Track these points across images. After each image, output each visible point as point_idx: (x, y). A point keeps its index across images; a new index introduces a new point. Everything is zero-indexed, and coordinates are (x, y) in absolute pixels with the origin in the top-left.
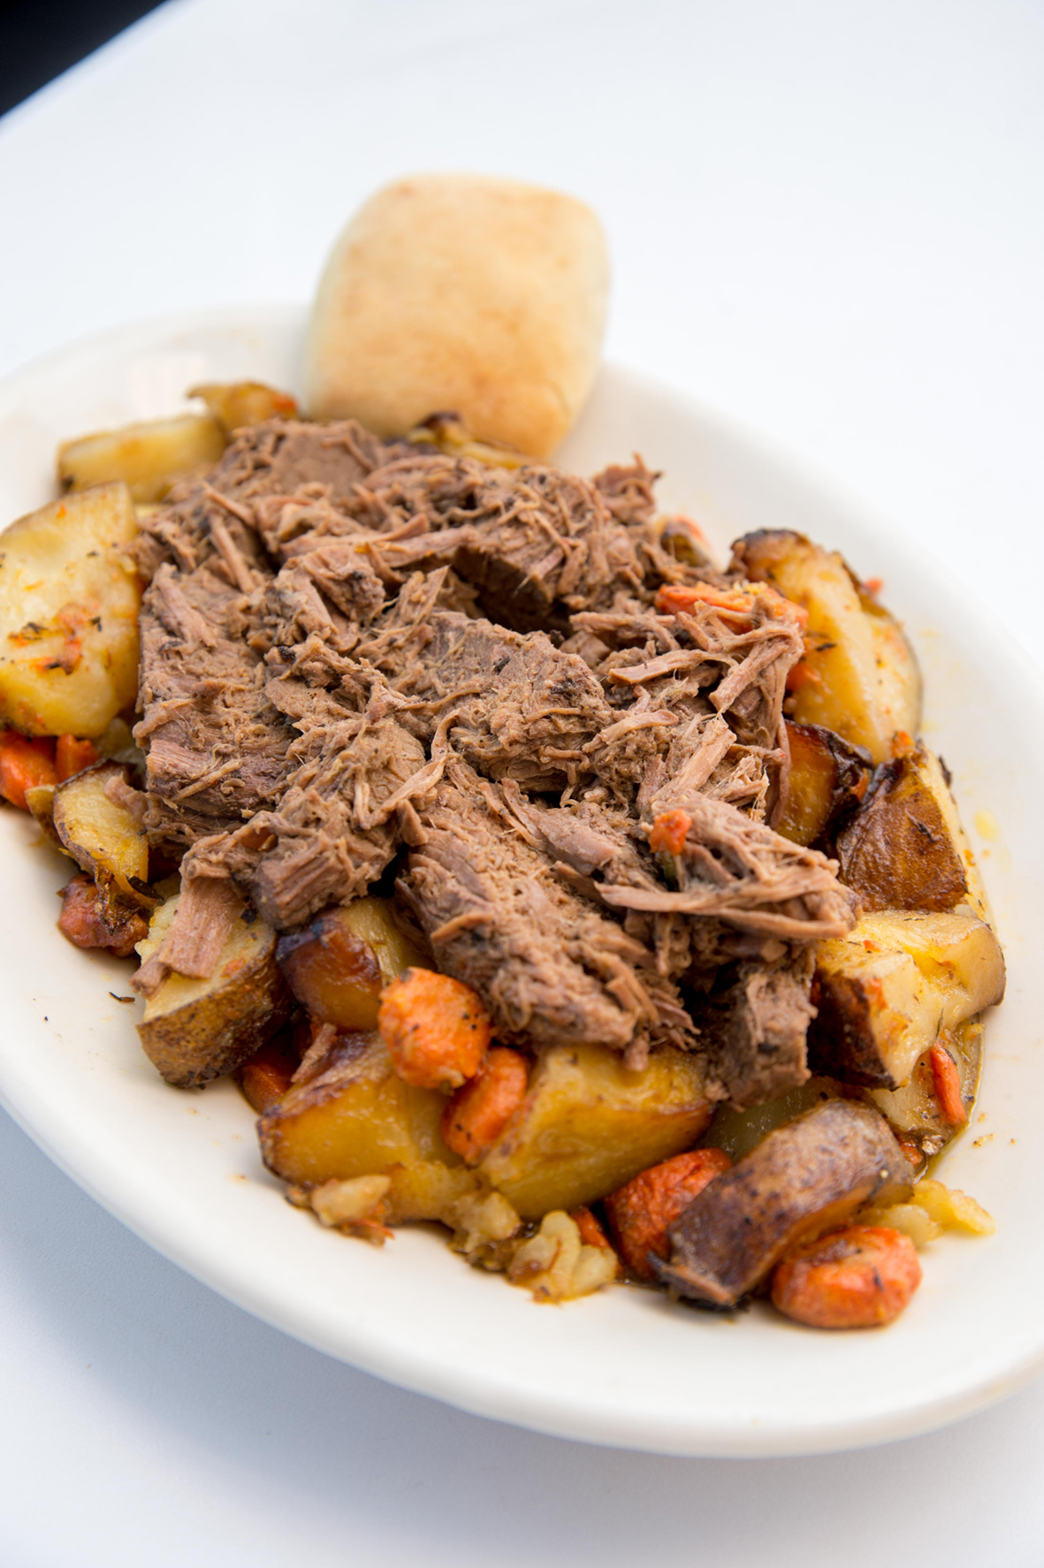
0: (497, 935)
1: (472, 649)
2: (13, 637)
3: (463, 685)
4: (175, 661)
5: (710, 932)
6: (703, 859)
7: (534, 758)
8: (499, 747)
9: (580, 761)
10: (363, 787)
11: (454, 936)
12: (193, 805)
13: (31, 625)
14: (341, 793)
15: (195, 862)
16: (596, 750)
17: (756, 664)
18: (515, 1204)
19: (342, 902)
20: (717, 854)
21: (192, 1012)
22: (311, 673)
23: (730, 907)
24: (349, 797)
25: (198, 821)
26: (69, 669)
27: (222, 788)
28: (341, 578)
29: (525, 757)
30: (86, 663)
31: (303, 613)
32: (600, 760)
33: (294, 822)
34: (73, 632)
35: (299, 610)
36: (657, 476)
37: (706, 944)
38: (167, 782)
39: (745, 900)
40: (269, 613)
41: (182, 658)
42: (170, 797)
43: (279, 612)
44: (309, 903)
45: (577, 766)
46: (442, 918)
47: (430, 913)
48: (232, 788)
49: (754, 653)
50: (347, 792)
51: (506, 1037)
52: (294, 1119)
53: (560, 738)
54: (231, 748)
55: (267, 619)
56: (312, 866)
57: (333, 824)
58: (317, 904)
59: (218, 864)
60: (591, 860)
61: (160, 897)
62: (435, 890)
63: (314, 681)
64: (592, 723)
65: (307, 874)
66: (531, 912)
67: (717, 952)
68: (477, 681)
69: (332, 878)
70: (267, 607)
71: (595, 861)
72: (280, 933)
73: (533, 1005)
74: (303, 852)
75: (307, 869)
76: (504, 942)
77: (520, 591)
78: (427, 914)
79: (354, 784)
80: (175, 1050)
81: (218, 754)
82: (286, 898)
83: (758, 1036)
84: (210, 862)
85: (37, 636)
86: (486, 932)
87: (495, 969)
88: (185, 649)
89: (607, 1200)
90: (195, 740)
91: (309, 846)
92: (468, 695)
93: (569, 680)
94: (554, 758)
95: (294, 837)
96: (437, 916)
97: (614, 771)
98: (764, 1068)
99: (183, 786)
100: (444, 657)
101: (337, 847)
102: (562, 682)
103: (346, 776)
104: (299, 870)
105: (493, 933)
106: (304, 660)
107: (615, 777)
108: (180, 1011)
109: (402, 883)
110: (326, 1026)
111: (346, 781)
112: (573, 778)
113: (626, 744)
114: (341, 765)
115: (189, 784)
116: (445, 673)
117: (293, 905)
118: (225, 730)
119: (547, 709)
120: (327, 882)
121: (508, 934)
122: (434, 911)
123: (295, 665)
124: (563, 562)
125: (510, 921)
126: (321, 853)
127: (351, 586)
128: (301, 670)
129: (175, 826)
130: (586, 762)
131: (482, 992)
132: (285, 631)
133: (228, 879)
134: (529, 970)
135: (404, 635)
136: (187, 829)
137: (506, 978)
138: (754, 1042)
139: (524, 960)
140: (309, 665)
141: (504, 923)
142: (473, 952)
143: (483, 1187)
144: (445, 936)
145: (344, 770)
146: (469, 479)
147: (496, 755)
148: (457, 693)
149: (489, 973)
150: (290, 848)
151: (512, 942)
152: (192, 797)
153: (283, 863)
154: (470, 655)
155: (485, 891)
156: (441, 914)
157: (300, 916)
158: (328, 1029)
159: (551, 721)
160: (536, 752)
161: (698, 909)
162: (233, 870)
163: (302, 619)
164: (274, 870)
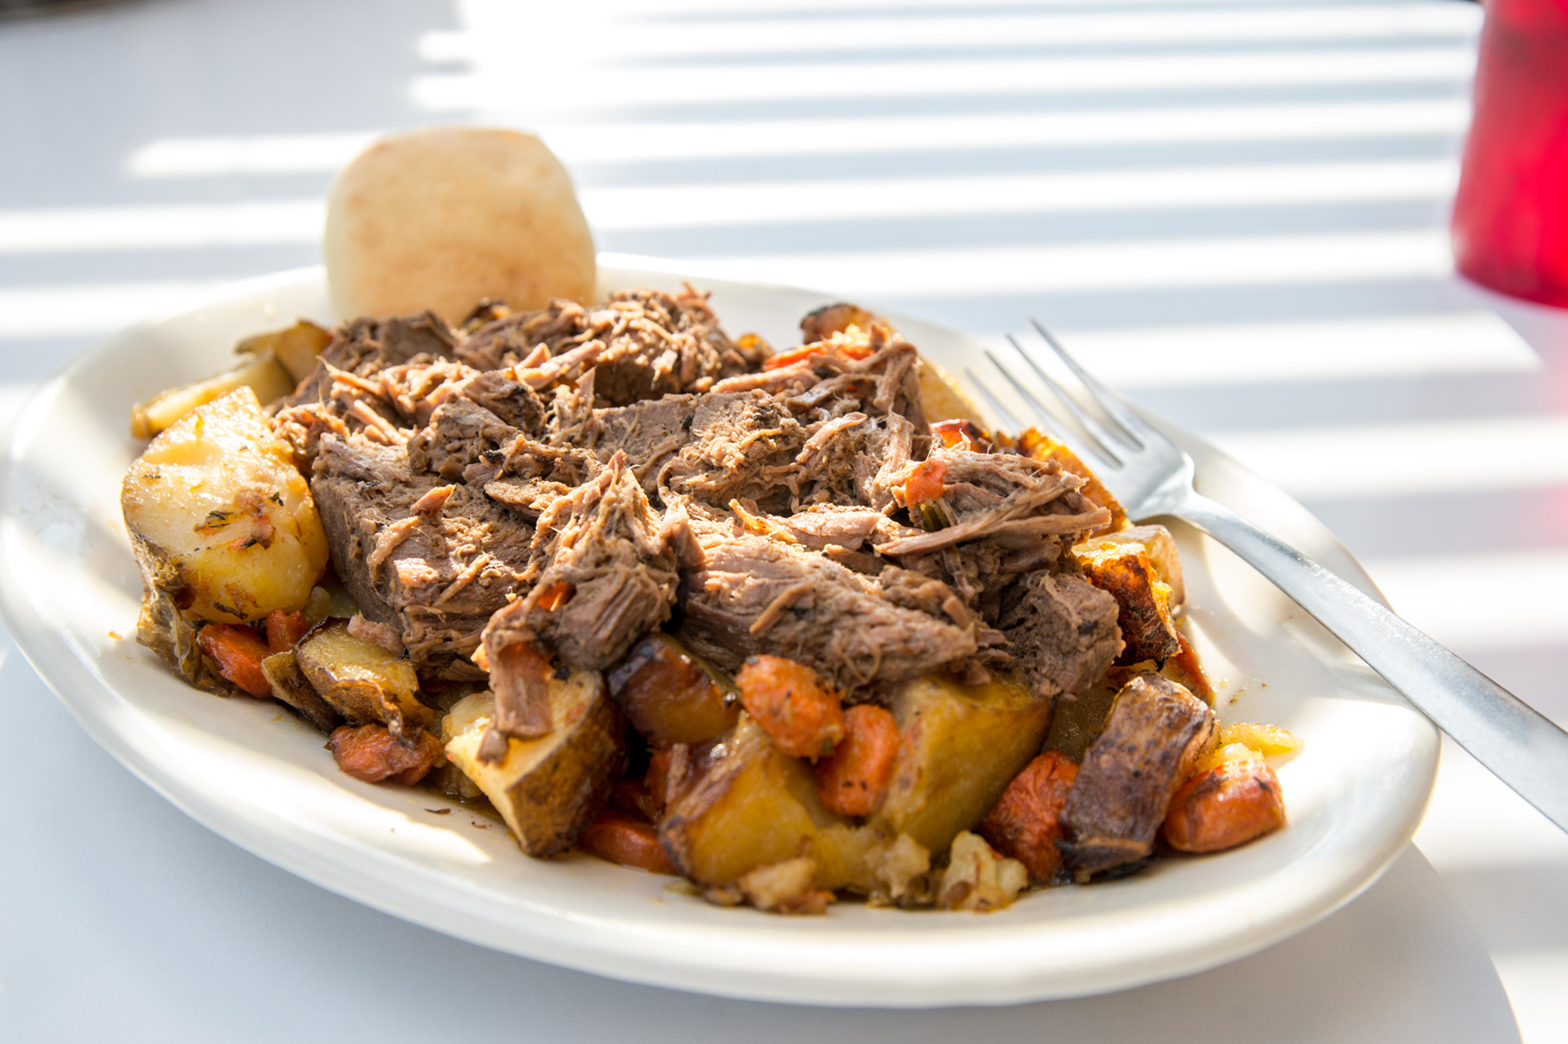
0: (819, 602)
1: (650, 421)
2: (198, 529)
3: (659, 449)
4: (378, 499)
5: (993, 554)
6: (967, 492)
7: (757, 480)
8: (729, 473)
9: (797, 472)
10: (636, 524)
11: (774, 621)
12: (456, 609)
13: (213, 514)
14: (617, 532)
15: (500, 632)
16: (809, 458)
17: (896, 373)
18: (921, 841)
19: (653, 629)
20: (976, 483)
21: (554, 762)
22: (524, 464)
23: (1009, 520)
24: (626, 534)
25: (460, 624)
26: (266, 544)
27: (480, 582)
28: (506, 396)
29: (750, 481)
30: (280, 533)
31: (487, 426)
32: (816, 465)
33: (586, 565)
34: (259, 510)
35: (482, 426)
36: (708, 296)
37: (990, 566)
38: (425, 590)
39: (1020, 509)
40: (449, 440)
41: (384, 496)
42: (431, 604)
43: (461, 436)
44: (626, 637)
45: (797, 478)
46: (753, 614)
47: (739, 614)
48: (489, 579)
49: (890, 366)
50: (623, 529)
51: (854, 696)
52: (701, 820)
53: (773, 458)
54: (472, 548)
55: (448, 447)
56: (622, 596)
57: (625, 555)
58: (632, 635)
59: (521, 629)
60: (860, 532)
61: (441, 709)
62: (734, 593)
63: (528, 472)
64: (794, 438)
65: (618, 605)
66: (838, 577)
67: (1001, 573)
68: (672, 440)
69: (642, 604)
70: (445, 436)
71: (862, 532)
72: (605, 674)
73: (882, 646)
74: (606, 589)
75: (618, 600)
76: (830, 605)
77: (656, 383)
78: (736, 618)
79: (626, 522)
80: (544, 808)
81: (463, 555)
82: (604, 633)
83: (1076, 620)
84: (514, 629)
85: (223, 522)
86: (808, 602)
87: (828, 633)
88: (385, 487)
89: (985, 821)
90: (436, 549)
91: (610, 582)
92: (667, 453)
93: (763, 408)
94: (774, 476)
95: (591, 579)
96: (748, 614)
97: (830, 472)
98: (1089, 648)
99: (442, 589)
100: (625, 436)
101: (638, 574)
102: (758, 411)
103: (617, 515)
104: (611, 603)
105: (815, 601)
106: (513, 456)
107: (833, 478)
108: (542, 766)
109: (696, 601)
110: (676, 746)
111: (619, 521)
112: (794, 488)
113: (834, 445)
114: (608, 509)
115: (447, 586)
116: (633, 448)
117: (614, 639)
118: (459, 535)
119: (757, 433)
120: (637, 609)
121: (830, 597)
122: (743, 611)
123: (506, 462)
124: (679, 353)
125: (826, 587)
126: (626, 582)
127: (516, 401)
128: (513, 465)
129: (441, 634)
130: (803, 471)
131: (818, 663)
132: (473, 447)
133: (536, 641)
134: (862, 619)
135: (578, 432)
136: (454, 633)
137: (843, 636)
138: (1074, 626)
139: (852, 612)
140: (517, 459)
141: (822, 589)
142: (802, 625)
143: (888, 834)
144: (765, 625)
145: (612, 512)
146: (563, 316)
147: (728, 481)
148: (654, 456)
149: (823, 639)
150: (591, 590)
151: (837, 603)
152: (451, 600)
153: (590, 605)
154: (651, 426)
155: (789, 571)
156: (751, 611)
157: (620, 651)
158: (679, 748)
159: (763, 442)
160: (757, 474)
161: (984, 528)
162: (539, 629)
163: (488, 431)
164: (584, 612)
